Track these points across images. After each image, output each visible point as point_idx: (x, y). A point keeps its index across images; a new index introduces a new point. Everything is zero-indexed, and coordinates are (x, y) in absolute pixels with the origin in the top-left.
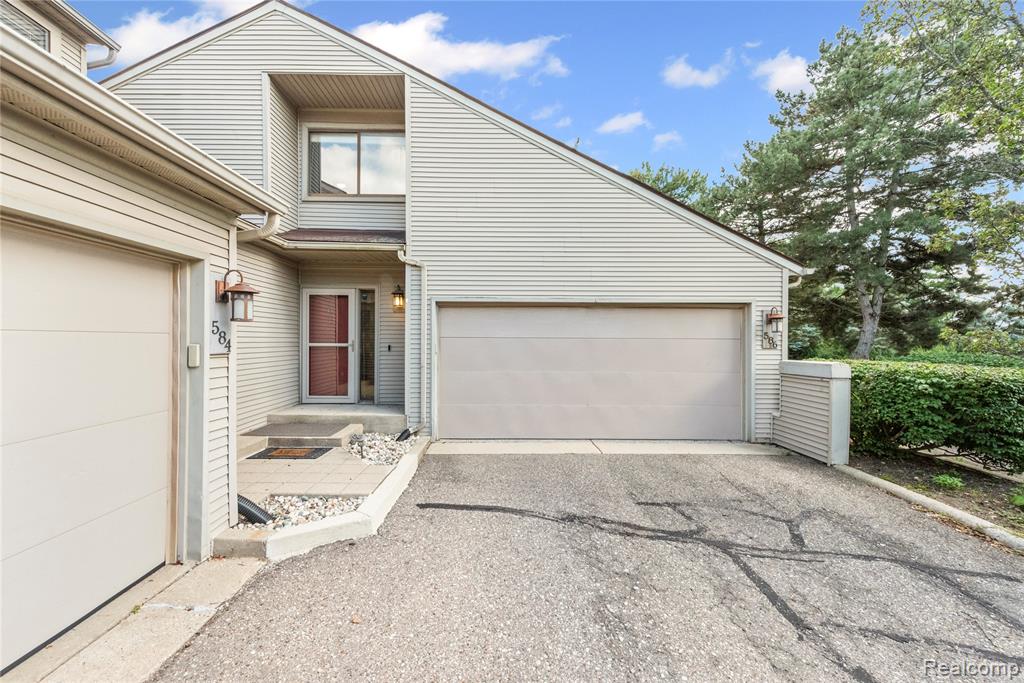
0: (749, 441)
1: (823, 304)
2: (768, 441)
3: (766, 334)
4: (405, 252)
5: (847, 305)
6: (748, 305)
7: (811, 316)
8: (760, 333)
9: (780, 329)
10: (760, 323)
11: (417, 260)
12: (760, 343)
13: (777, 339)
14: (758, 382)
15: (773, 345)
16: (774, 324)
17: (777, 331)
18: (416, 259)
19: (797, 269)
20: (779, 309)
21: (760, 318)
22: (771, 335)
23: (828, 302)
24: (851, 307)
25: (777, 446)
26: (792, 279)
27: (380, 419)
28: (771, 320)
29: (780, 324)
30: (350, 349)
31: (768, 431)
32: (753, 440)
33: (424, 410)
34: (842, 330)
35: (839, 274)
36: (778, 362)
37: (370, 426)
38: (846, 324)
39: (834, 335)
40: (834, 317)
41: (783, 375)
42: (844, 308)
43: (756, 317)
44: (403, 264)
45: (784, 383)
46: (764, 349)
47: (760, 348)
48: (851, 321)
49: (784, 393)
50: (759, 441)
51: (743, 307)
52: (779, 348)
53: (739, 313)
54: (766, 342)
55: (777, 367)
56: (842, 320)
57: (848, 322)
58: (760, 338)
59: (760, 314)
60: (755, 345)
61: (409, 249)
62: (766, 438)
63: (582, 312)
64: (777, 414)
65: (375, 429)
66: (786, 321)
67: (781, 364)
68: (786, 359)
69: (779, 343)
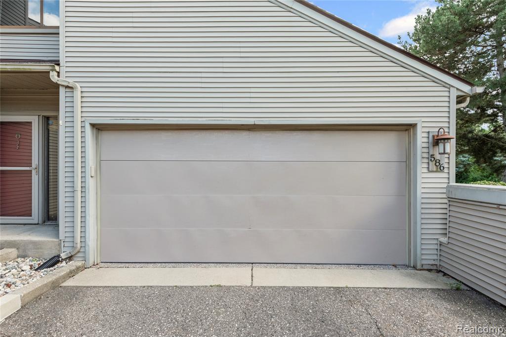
0: (415, 268)
1: (477, 139)
2: (435, 268)
3: (432, 156)
4: (58, 73)
5: (496, 139)
6: (414, 126)
7: (466, 148)
8: (426, 155)
9: (448, 150)
10: (426, 145)
11: (71, 82)
12: (426, 165)
13: (444, 160)
14: (424, 206)
15: (440, 168)
16: (441, 145)
17: (444, 153)
18: (68, 79)
19: (466, 88)
20: (446, 130)
21: (426, 140)
22: (438, 157)
23: (480, 137)
24: (499, 141)
25: (445, 274)
26: (460, 100)
27: (34, 243)
28: (437, 141)
29: (448, 146)
30: (34, 172)
31: (435, 257)
32: (419, 267)
33: (78, 235)
34: (491, 158)
35: (489, 116)
36: (445, 185)
37: (24, 250)
38: (494, 154)
39: (485, 162)
40: (485, 148)
41: (451, 200)
42: (494, 141)
43: (421, 139)
44: (57, 86)
45: (452, 208)
46: (429, 171)
47: (426, 170)
48: (498, 150)
49: (452, 219)
50: (425, 267)
51: (409, 128)
52: (446, 170)
53: (405, 134)
54: (432, 164)
55: (444, 191)
56: (491, 150)
57: (496, 153)
58: (426, 161)
59: (426, 135)
60: (421, 168)
61: (63, 70)
62: (432, 265)
63: (244, 135)
64: (444, 240)
65: (29, 253)
66: (453, 141)
67: (449, 188)
68: (453, 183)
69: (446, 166)
